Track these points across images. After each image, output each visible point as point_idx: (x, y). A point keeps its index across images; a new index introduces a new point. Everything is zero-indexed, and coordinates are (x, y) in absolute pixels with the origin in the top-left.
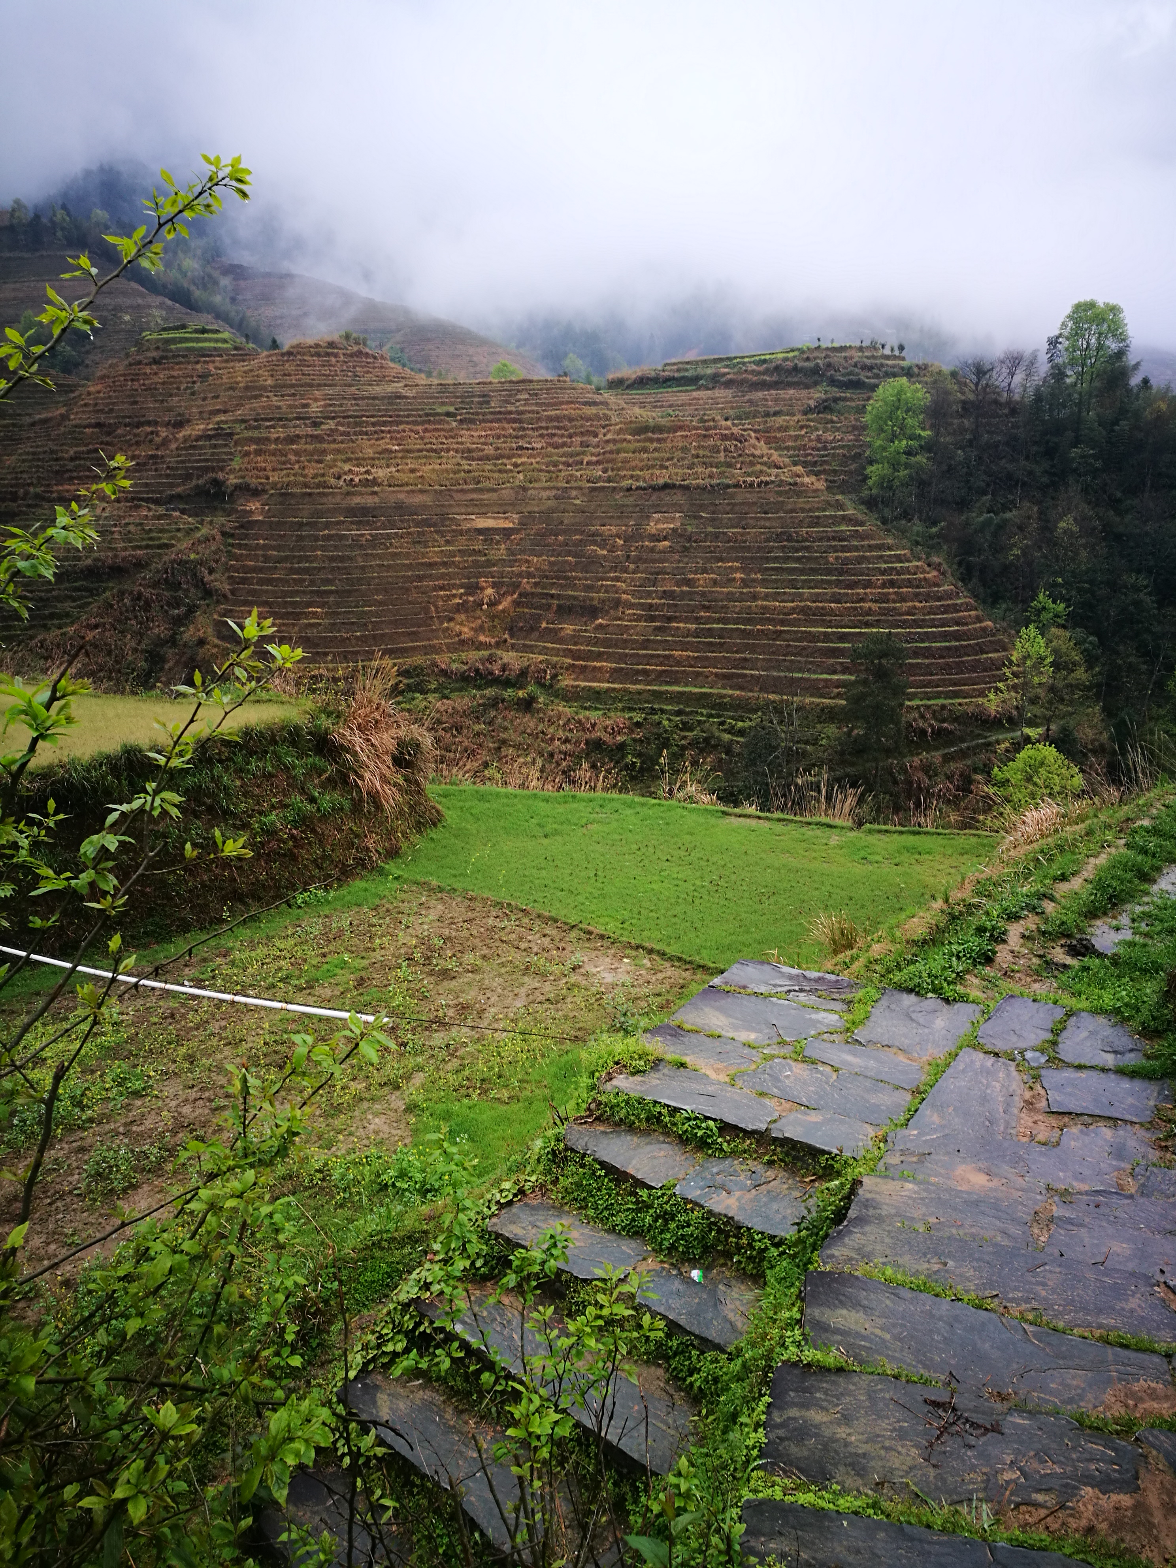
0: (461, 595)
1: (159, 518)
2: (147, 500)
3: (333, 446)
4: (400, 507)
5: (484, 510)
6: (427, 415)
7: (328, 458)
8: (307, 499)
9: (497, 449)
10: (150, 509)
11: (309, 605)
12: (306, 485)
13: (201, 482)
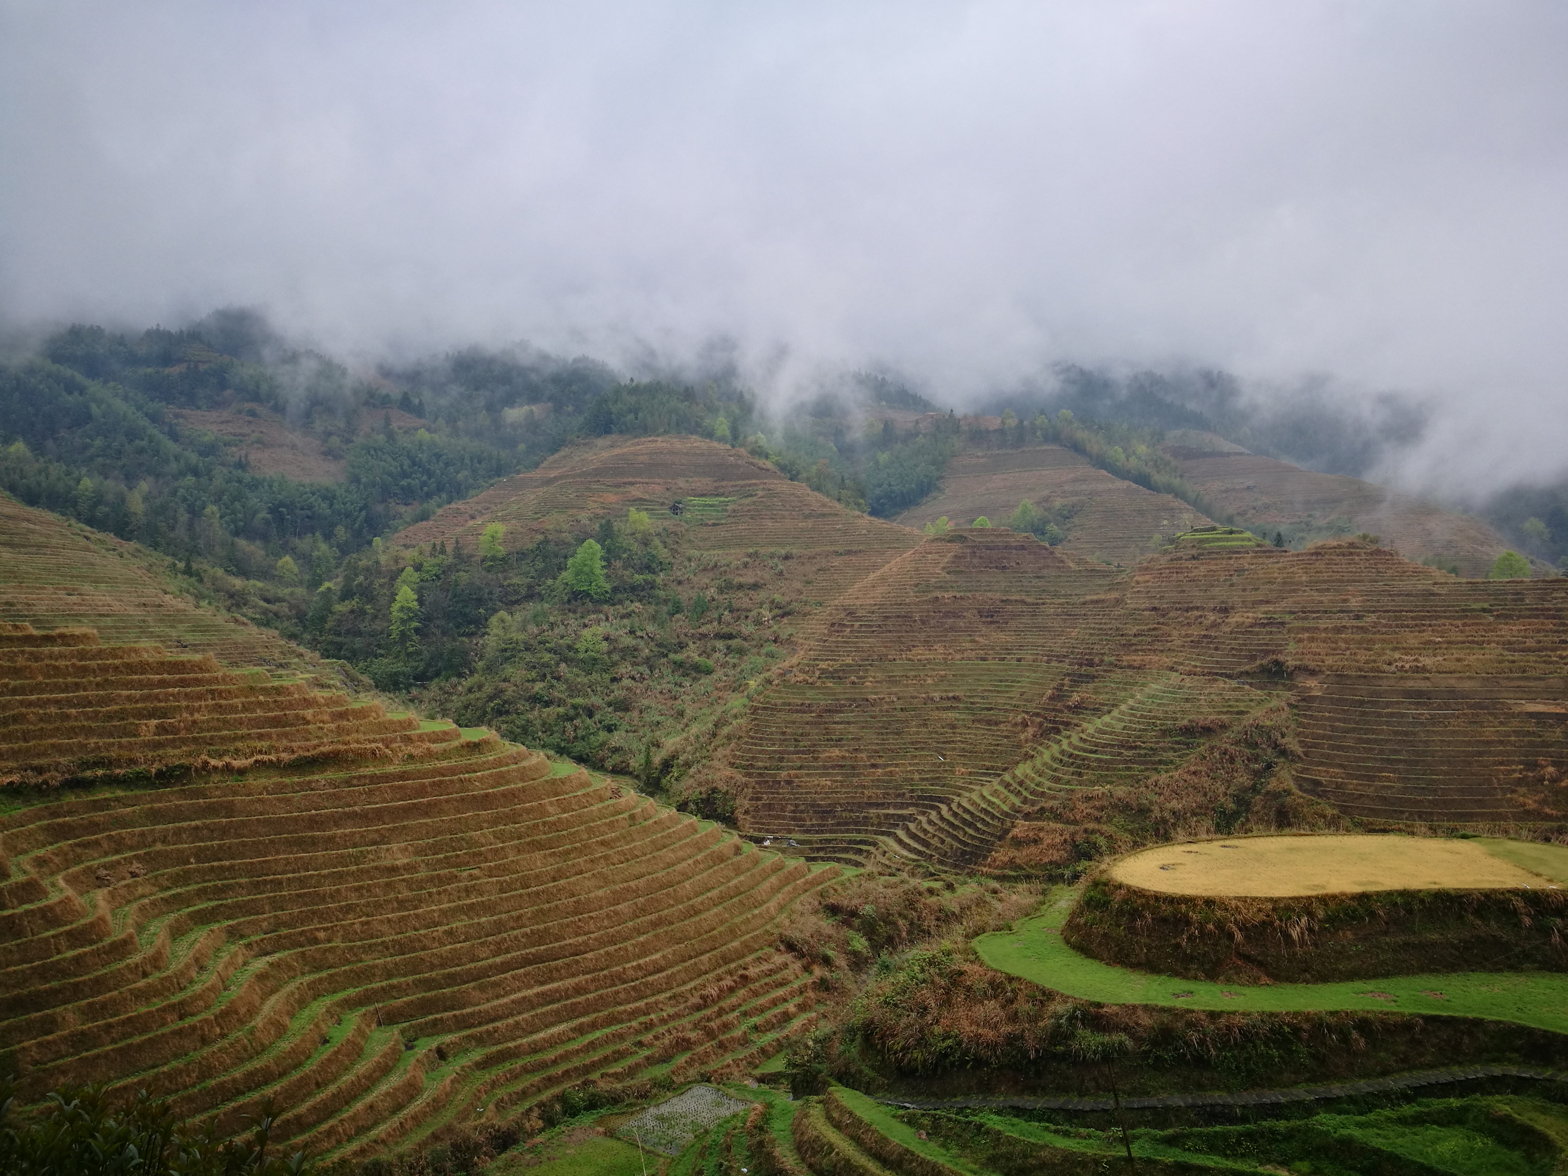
0: (1521, 771)
1: (1234, 690)
2: (1221, 675)
3: (1378, 636)
4: (1452, 693)
5: (1533, 696)
6: (1464, 611)
7: (1377, 646)
8: (1362, 680)
9: (1540, 642)
10: (1225, 683)
11: (1381, 770)
12: (1360, 670)
13: (1265, 662)
